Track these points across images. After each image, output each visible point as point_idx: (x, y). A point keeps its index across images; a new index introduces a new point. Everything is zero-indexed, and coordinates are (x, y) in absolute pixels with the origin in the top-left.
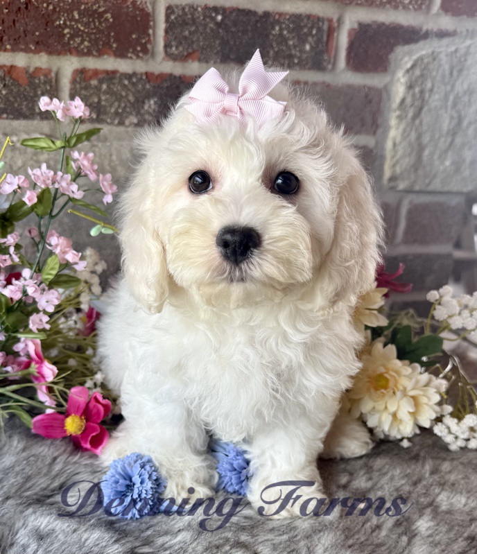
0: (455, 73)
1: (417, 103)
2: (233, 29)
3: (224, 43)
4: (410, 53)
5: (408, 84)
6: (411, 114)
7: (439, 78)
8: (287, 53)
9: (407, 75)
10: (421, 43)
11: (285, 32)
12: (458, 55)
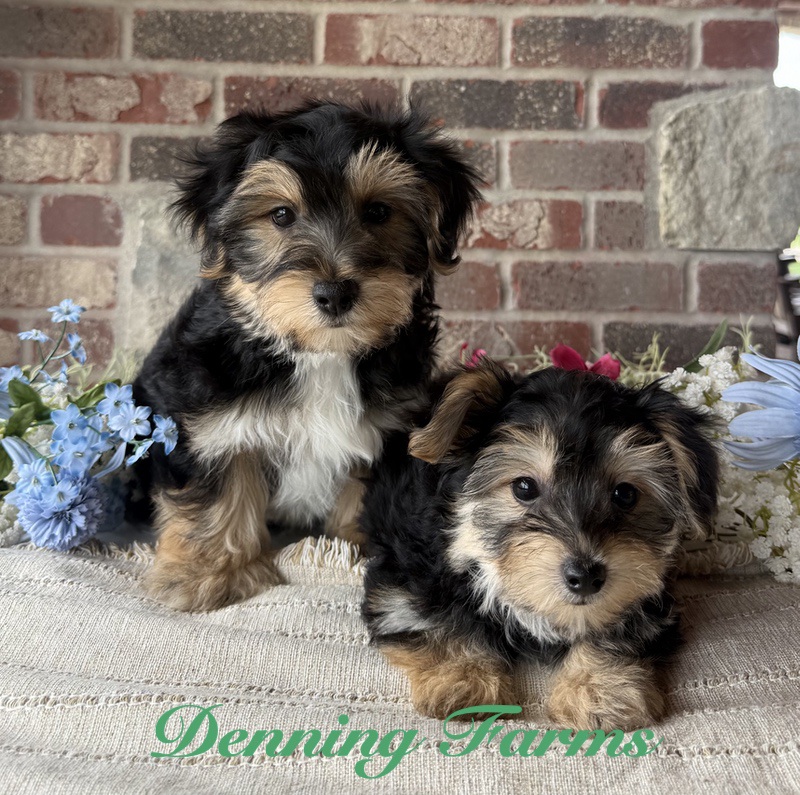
0: (730, 123)
1: (686, 156)
2: (477, 98)
3: (468, 110)
4: (673, 108)
5: (672, 136)
6: (680, 166)
7: (711, 128)
8: (534, 115)
9: (670, 129)
10: (685, 98)
11: (530, 97)
12: (730, 105)
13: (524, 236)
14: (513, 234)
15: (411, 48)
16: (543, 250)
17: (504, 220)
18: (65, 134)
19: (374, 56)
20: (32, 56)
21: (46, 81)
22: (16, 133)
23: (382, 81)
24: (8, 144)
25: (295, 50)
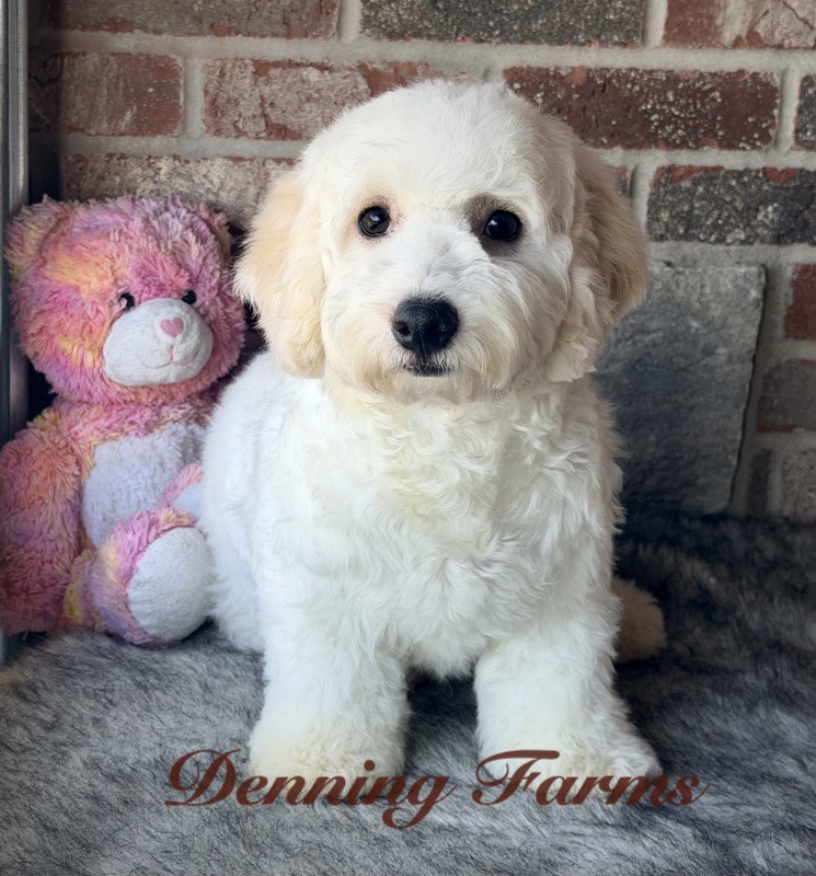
15: (805, 22)
18: (252, 160)
19: (744, 35)
20: (201, 33)
21: (222, 74)
22: (176, 157)
23: (755, 75)
24: (162, 177)
25: (618, 26)
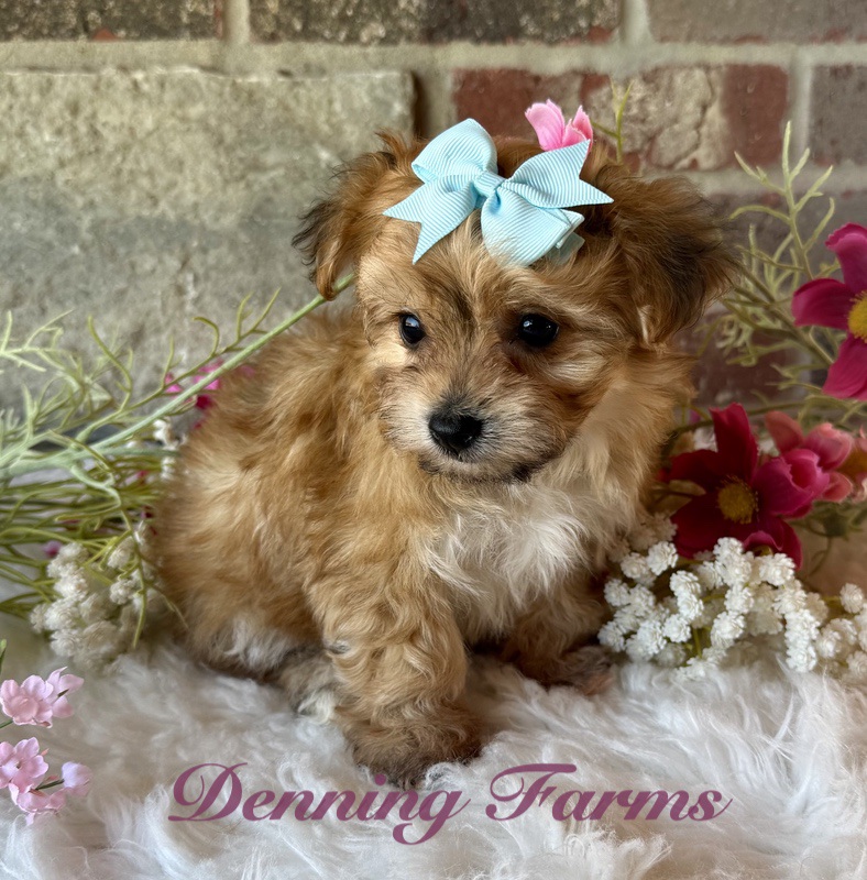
13: (673, 144)
14: (651, 139)
16: (708, 171)
17: (635, 111)
